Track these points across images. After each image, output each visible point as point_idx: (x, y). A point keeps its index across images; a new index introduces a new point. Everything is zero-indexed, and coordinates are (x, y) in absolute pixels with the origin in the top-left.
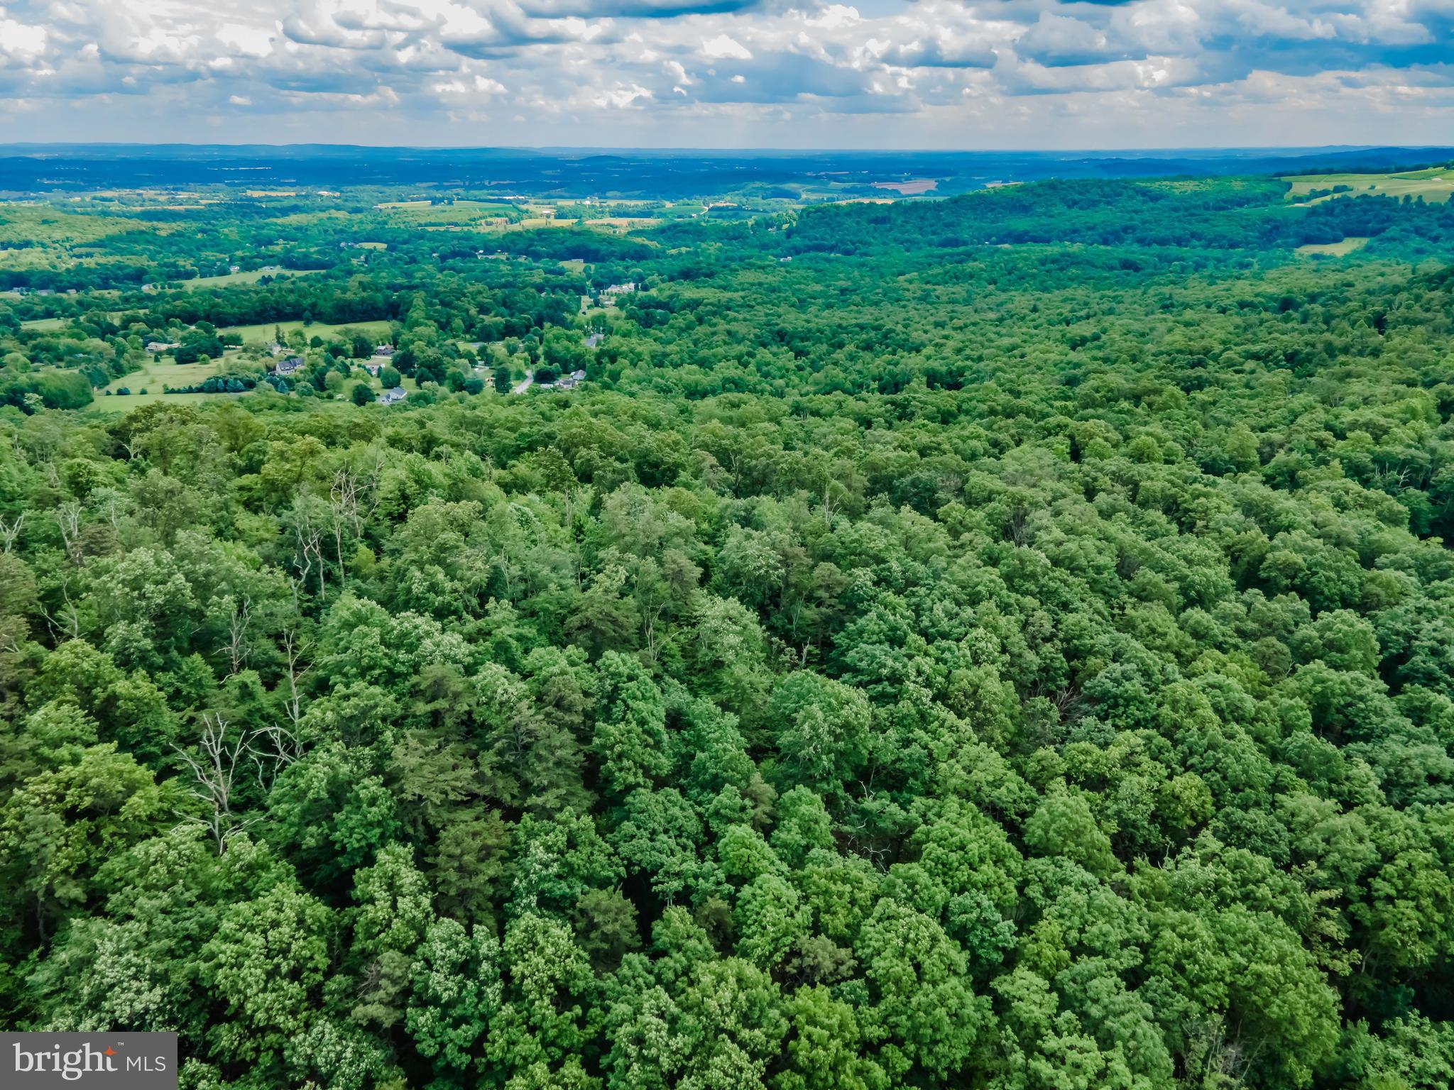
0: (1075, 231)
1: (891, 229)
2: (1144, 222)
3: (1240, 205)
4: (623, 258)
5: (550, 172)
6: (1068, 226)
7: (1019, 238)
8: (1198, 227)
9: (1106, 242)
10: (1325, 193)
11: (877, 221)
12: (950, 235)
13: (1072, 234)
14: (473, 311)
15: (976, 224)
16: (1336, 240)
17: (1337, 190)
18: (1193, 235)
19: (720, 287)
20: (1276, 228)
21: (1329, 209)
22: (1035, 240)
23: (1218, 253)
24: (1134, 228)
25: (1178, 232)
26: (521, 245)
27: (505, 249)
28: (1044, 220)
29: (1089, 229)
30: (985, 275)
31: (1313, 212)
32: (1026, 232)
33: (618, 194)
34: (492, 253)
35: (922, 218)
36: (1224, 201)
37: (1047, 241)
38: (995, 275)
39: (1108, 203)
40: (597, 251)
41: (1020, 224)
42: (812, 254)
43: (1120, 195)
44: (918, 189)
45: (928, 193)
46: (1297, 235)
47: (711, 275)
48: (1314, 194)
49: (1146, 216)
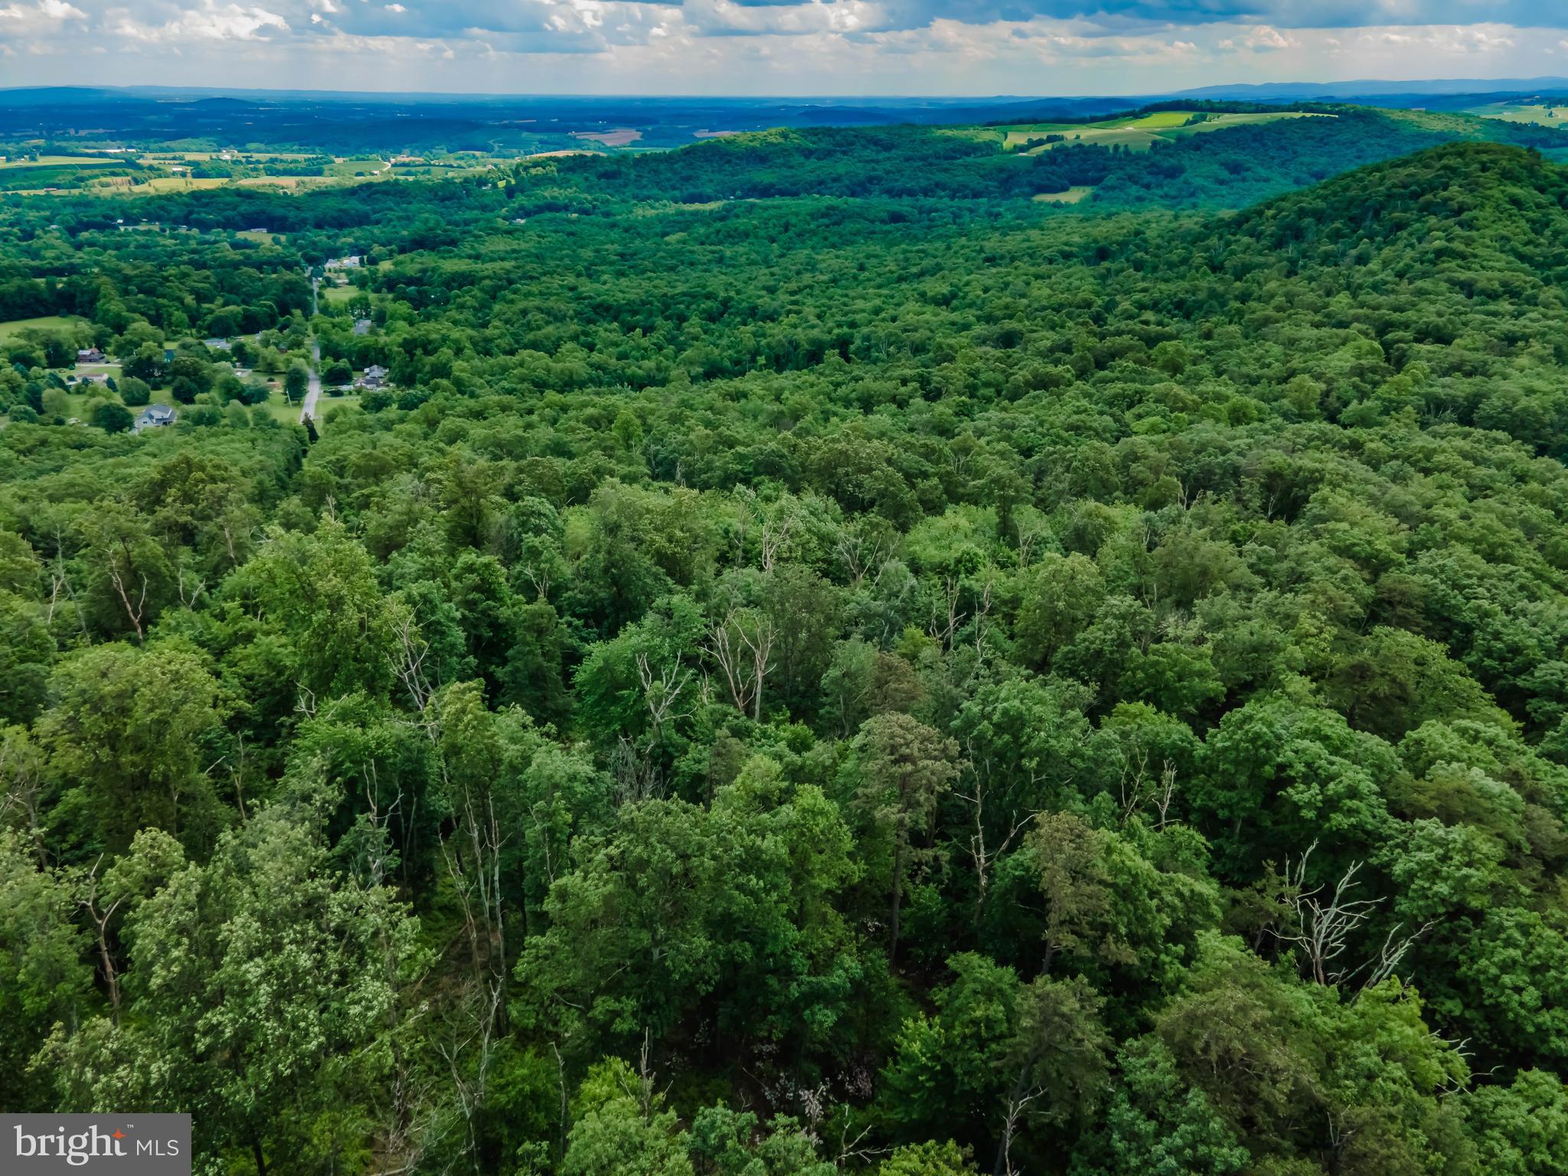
0: (821, 183)
1: (626, 185)
2: (888, 172)
3: (968, 154)
4: (319, 225)
5: (152, 117)
6: (812, 177)
7: (766, 192)
8: (940, 177)
9: (853, 194)
10: (1040, 143)
11: (607, 175)
12: (692, 190)
13: (819, 186)
14: (189, 299)
15: (718, 177)
16: (1064, 189)
17: (1050, 139)
18: (937, 185)
19: (470, 257)
20: (1011, 177)
21: (1051, 158)
22: (783, 193)
23: (968, 203)
24: (879, 179)
25: (923, 183)
26: (176, 211)
27: (152, 218)
28: (786, 172)
29: (835, 180)
30: (762, 233)
31: (1039, 161)
32: (772, 185)
33: (262, 146)
34: (137, 222)
35: (656, 172)
36: (954, 150)
37: (795, 194)
38: (773, 232)
39: (844, 153)
40: (284, 219)
41: (764, 176)
42: (548, 215)
43: (852, 144)
44: (620, 141)
45: (634, 143)
46: (1031, 184)
47: (453, 243)
48: (1033, 144)
49: (888, 166)
